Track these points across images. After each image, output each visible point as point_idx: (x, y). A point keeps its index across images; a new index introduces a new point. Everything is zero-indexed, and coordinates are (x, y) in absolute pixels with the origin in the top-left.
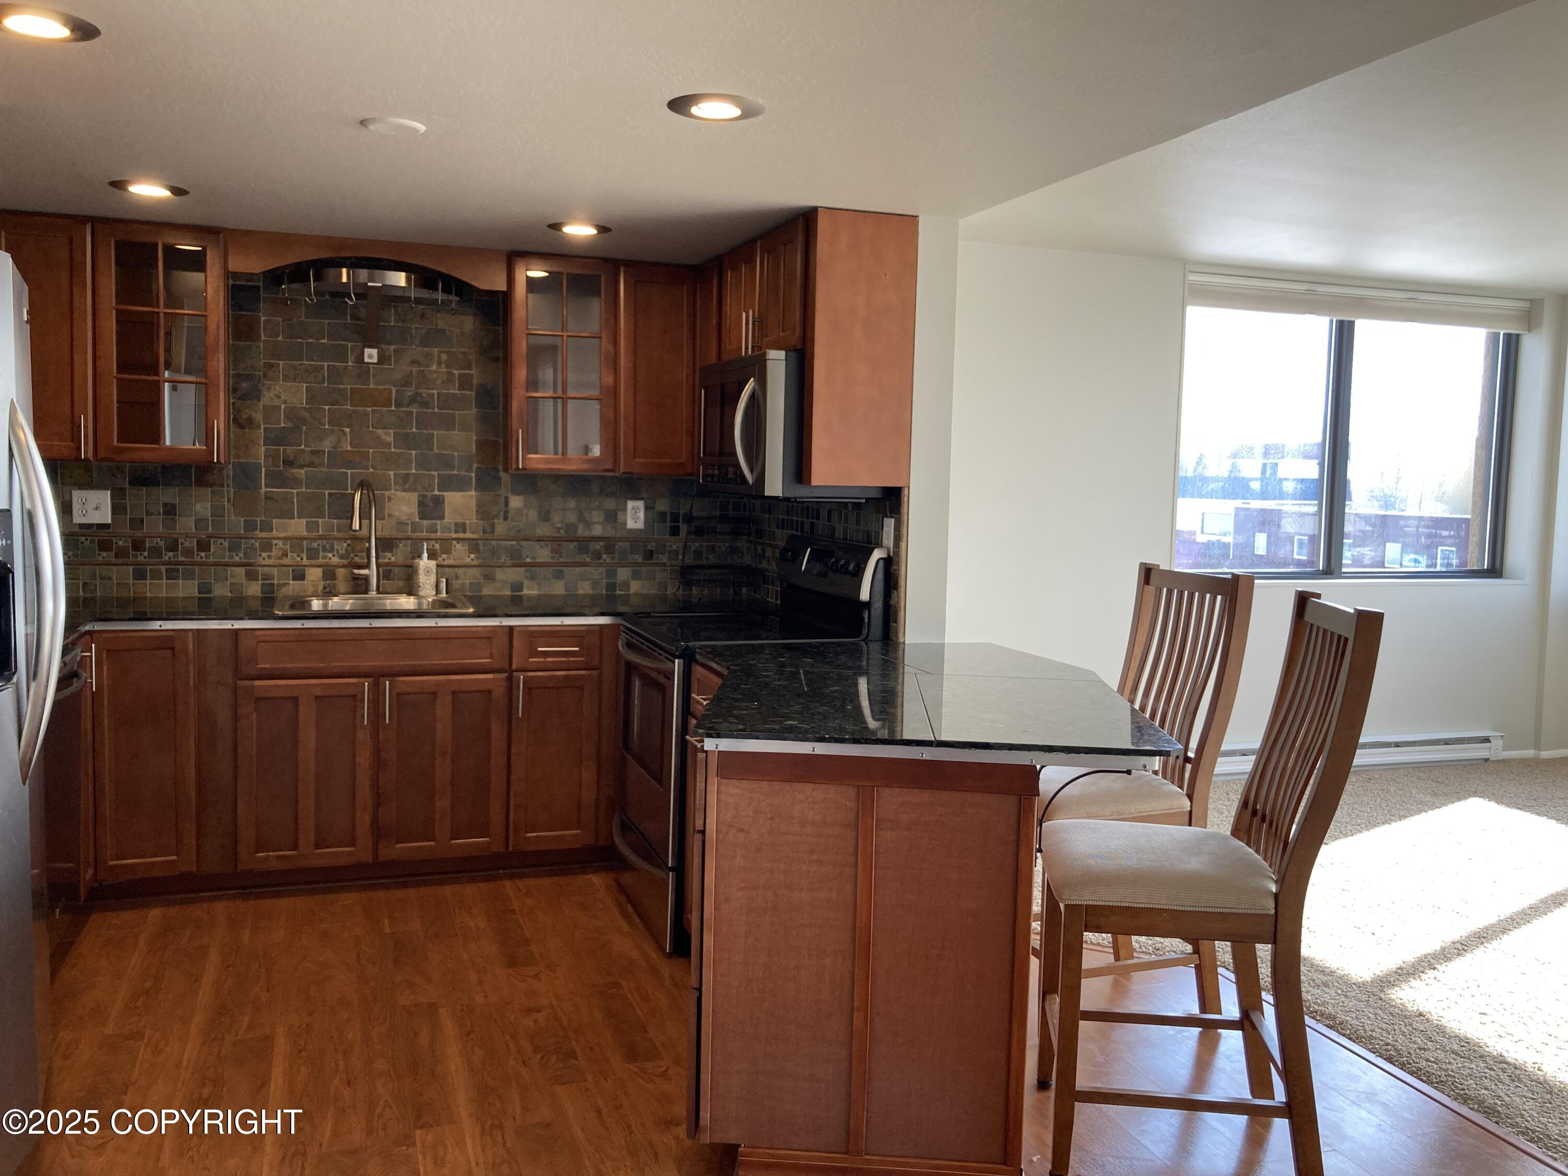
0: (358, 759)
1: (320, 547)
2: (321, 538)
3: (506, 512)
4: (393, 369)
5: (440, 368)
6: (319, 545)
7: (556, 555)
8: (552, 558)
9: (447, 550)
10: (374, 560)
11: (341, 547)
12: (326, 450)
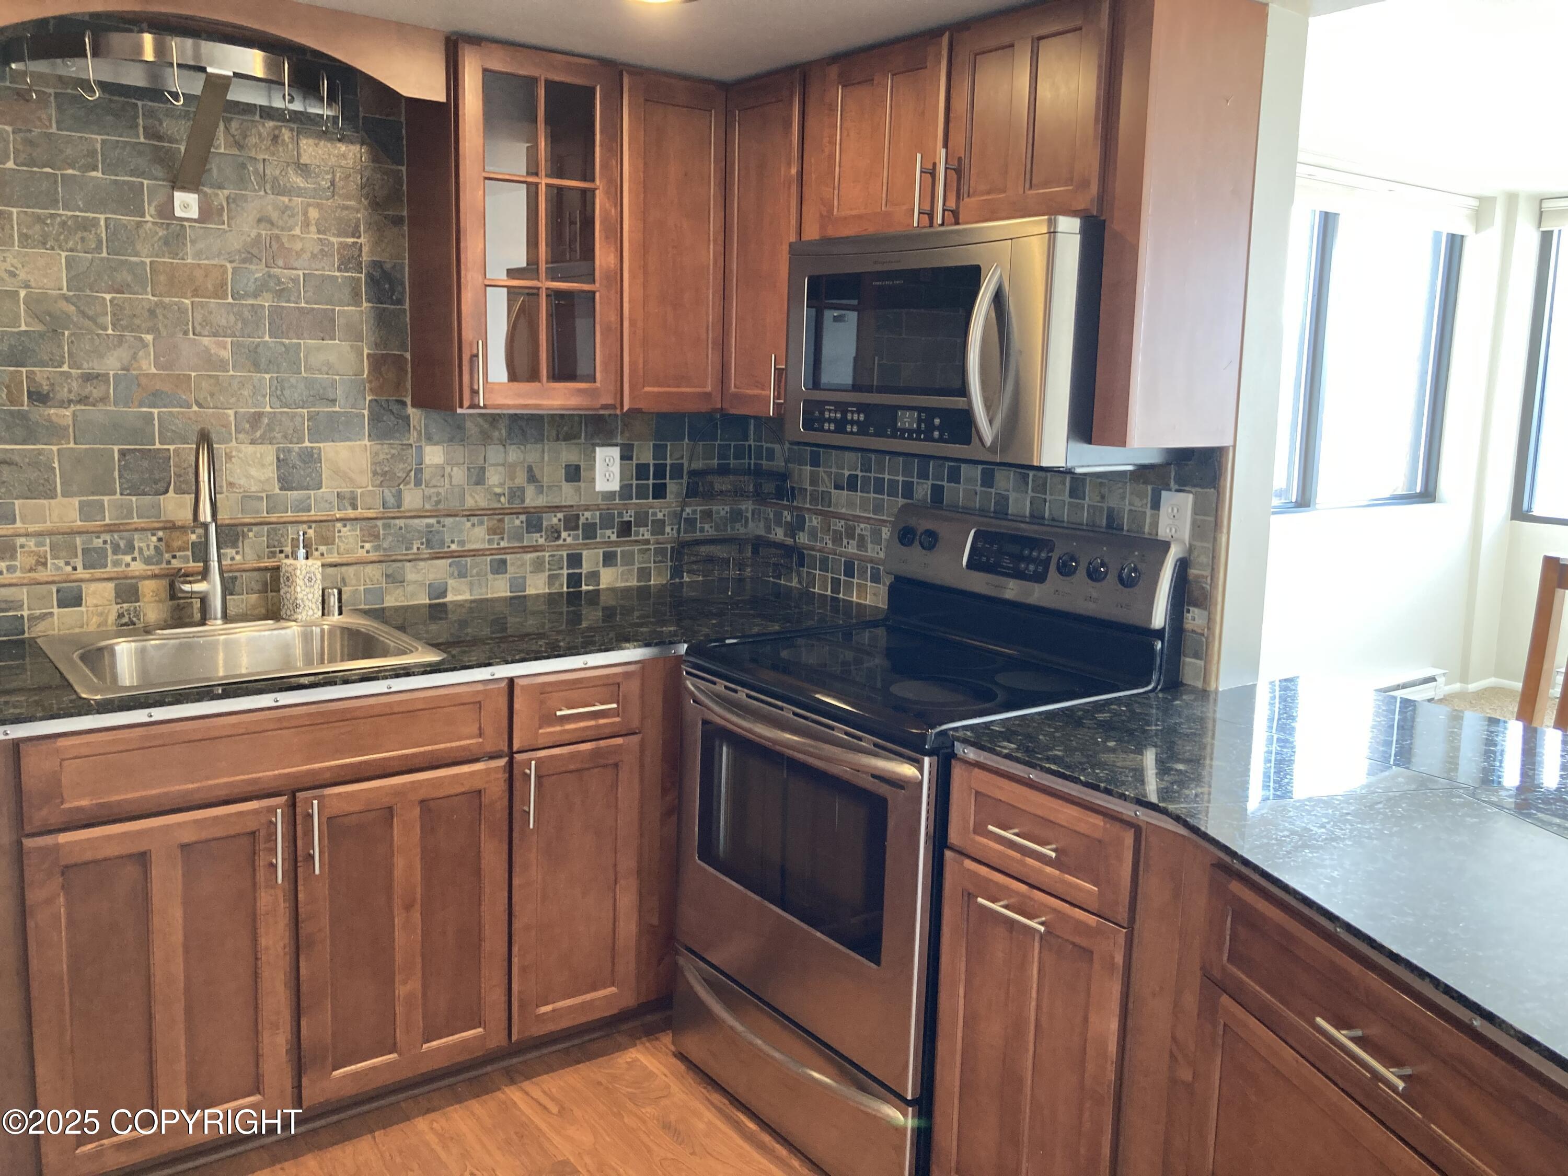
0: (263, 942)
1: (108, 546)
2: (110, 529)
3: (419, 471)
4: (225, 231)
5: (308, 233)
6: (105, 542)
7: (496, 537)
8: (490, 541)
9: (327, 541)
10: (214, 565)
11: (147, 543)
12: (112, 373)
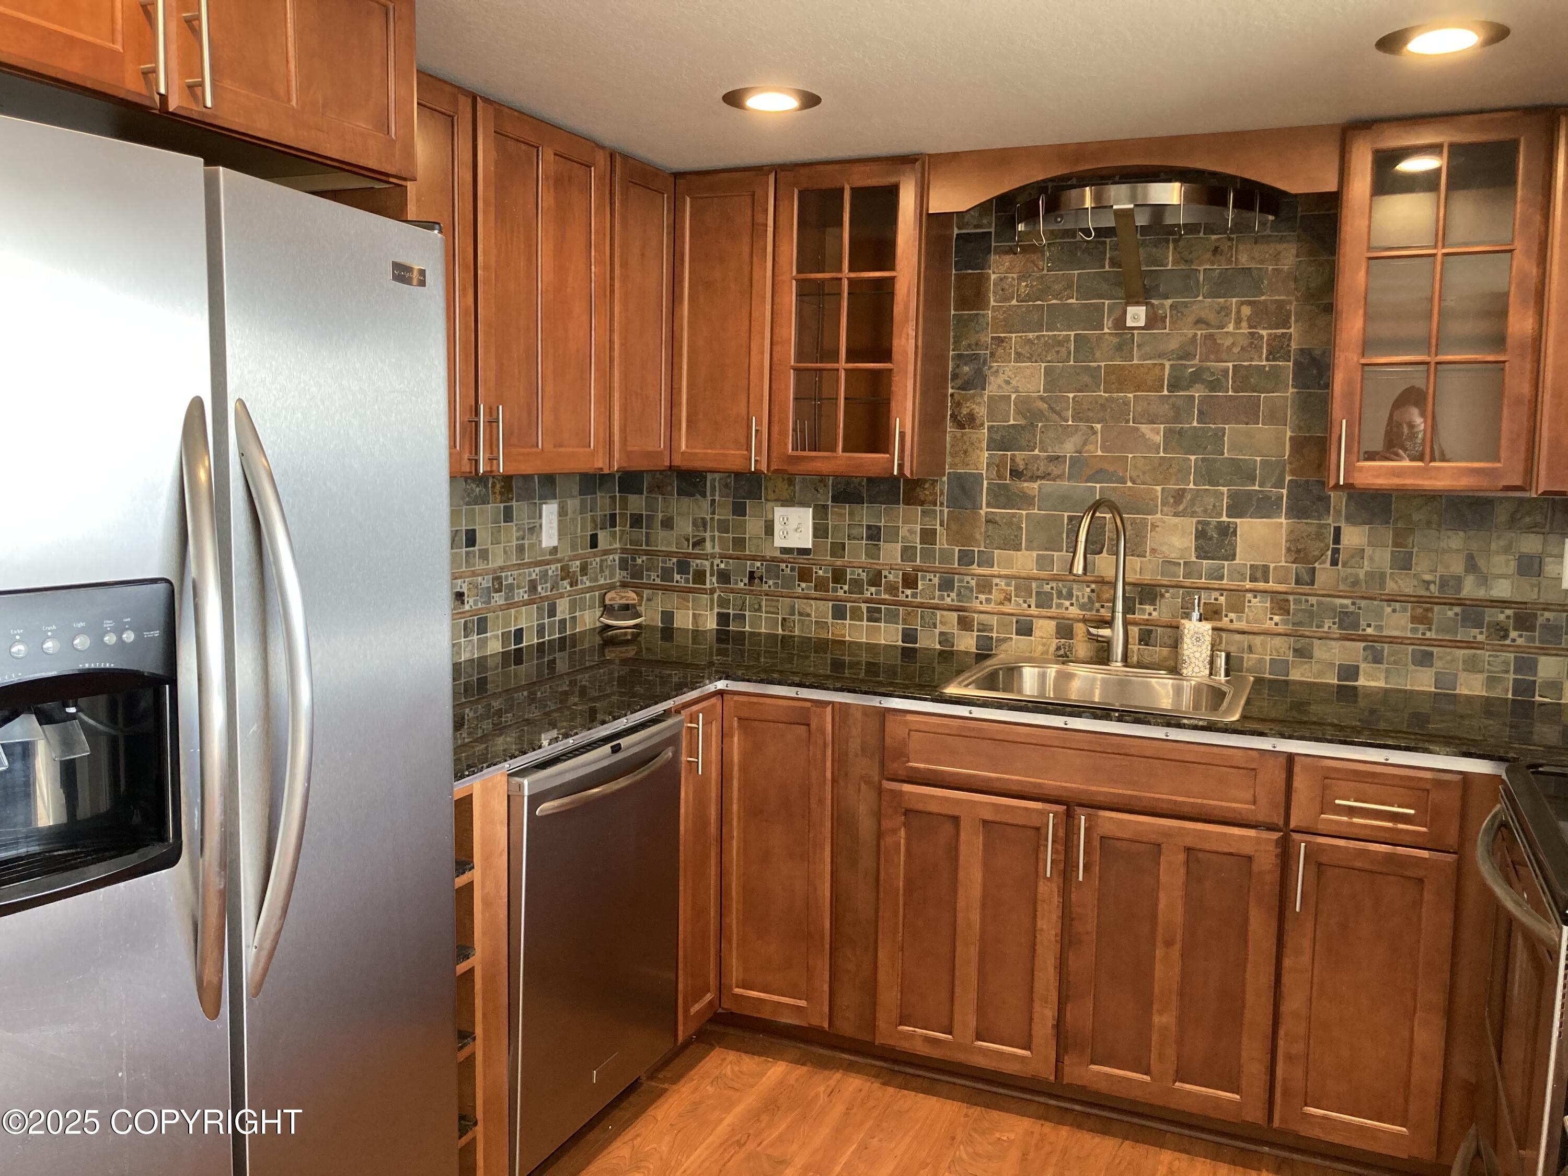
0: (1040, 924)
1: (1054, 592)
2: (1055, 579)
3: (1336, 551)
4: (1168, 334)
5: (1240, 328)
6: (1052, 588)
7: (1421, 626)
8: (1414, 630)
9: (1237, 608)
10: (1119, 616)
11: (1083, 593)
12: (1068, 455)
